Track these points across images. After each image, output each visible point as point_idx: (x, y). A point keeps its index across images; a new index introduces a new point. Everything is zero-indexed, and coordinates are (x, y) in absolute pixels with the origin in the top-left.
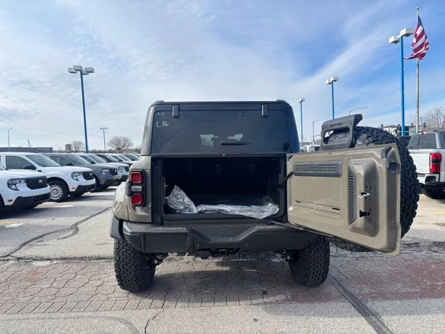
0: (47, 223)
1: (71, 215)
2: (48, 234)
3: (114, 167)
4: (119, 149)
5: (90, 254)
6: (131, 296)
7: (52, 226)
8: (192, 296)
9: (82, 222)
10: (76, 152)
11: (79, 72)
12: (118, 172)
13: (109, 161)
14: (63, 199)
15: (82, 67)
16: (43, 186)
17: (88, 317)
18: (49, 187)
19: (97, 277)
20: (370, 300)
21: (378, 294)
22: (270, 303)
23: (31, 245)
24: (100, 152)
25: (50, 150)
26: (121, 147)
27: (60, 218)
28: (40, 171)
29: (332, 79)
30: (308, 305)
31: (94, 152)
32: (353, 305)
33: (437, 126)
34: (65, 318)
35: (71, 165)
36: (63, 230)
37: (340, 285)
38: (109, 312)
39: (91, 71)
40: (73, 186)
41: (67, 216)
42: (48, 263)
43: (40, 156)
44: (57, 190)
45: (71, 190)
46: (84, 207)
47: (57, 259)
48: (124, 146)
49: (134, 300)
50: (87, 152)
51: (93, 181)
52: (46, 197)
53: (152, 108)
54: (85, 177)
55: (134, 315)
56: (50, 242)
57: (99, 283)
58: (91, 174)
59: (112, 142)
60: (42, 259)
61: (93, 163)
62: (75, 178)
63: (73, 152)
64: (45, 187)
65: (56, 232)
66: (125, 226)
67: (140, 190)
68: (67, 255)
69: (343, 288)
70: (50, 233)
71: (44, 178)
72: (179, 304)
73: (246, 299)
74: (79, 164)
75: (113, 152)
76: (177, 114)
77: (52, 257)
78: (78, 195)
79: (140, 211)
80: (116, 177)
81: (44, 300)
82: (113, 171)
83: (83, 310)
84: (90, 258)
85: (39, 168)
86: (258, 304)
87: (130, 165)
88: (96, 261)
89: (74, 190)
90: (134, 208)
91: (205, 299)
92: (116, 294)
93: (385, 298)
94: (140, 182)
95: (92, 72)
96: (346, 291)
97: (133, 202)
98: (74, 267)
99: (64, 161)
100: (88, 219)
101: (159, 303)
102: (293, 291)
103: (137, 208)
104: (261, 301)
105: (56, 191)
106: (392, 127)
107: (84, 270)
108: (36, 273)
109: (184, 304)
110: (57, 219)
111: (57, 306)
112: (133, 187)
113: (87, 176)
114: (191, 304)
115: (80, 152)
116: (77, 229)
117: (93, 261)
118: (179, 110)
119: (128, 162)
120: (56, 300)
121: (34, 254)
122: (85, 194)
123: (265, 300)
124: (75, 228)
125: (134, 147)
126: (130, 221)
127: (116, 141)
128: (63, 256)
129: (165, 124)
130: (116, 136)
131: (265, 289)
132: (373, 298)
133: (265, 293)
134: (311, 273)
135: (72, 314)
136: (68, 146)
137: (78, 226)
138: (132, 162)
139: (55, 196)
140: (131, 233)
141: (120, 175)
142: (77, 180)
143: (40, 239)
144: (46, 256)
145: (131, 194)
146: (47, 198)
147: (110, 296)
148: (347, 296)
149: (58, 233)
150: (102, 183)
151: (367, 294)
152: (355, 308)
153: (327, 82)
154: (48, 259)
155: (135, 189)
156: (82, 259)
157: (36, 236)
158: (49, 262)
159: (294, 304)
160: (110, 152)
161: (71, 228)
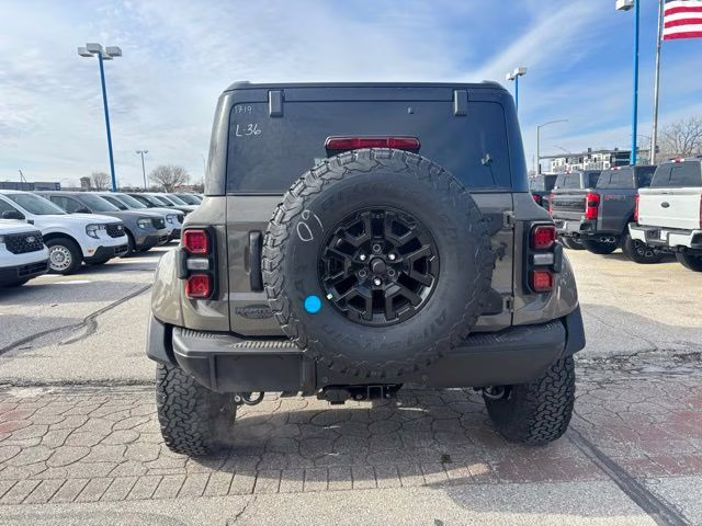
0: (43, 314)
1: (86, 299)
2: (43, 334)
3: (159, 215)
4: (167, 185)
5: (115, 374)
6: (193, 464)
7: (51, 320)
8: (309, 466)
9: (103, 311)
10: (99, 189)
11: (96, 55)
12: (167, 224)
13: (151, 205)
14: (73, 270)
15: (101, 47)
16: (36, 247)
17: (109, 513)
18: (46, 249)
19: (126, 424)
20: (649, 475)
21: (660, 459)
22: (461, 482)
23: (10, 356)
24: (138, 190)
25: (57, 186)
26: (170, 181)
27: (66, 305)
28: (31, 222)
29: (516, 72)
30: (535, 487)
31: (128, 190)
32: (622, 488)
33: (674, 152)
34: (63, 516)
35: (85, 211)
36: (71, 327)
37: (586, 443)
38: (148, 503)
39: (115, 53)
40: (89, 247)
41: (79, 300)
42: (38, 391)
43: (32, 197)
44: (61, 254)
45: (86, 254)
46: (109, 283)
47: (56, 384)
48: (175, 181)
49: (197, 474)
50: (115, 190)
51: (124, 240)
52: (42, 267)
53: (226, 97)
54: (109, 233)
55: (198, 510)
56: (45, 350)
57: (129, 436)
58: (120, 228)
59: (156, 174)
60: (28, 384)
61: (124, 208)
62: (93, 234)
63: (94, 190)
64: (39, 249)
65: (57, 330)
66: (176, 338)
67: (206, 268)
68: (74, 376)
69: (593, 449)
70: (47, 332)
71: (36, 235)
72: (286, 484)
73: (414, 473)
74: (100, 210)
75: (159, 190)
76: (278, 110)
77: (48, 380)
78: (99, 262)
79: (205, 310)
80: (162, 233)
81: (23, 474)
82: (157, 223)
83: (98, 496)
84: (116, 383)
85: (29, 216)
86: (437, 485)
87: (186, 212)
88: (126, 388)
89: (91, 255)
90: (194, 303)
91: (335, 473)
92: (163, 461)
93: (677, 471)
94: (204, 250)
95: (118, 55)
96: (599, 455)
97: (190, 292)
98: (85, 400)
99: (74, 205)
100: (114, 305)
101: (244, 481)
102: (500, 456)
103: (199, 302)
104: (441, 477)
105: (60, 256)
106: (604, 152)
107: (103, 407)
108: (15, 415)
109: (294, 483)
110: (60, 305)
111: (49, 488)
112: (190, 261)
113: (112, 230)
114: (307, 483)
115: (104, 190)
116: (95, 325)
117: (122, 388)
118: (283, 100)
119: (182, 207)
120: (46, 474)
121: (14, 375)
122: (111, 261)
123: (451, 477)
124: (91, 323)
125: (191, 183)
126: (186, 329)
127: (163, 173)
128: (68, 379)
129: (254, 130)
130: (163, 165)
131: (445, 450)
132: (657, 471)
133: (446, 459)
134: (538, 424)
135: (78, 508)
136: (86, 181)
137: (97, 319)
138: (190, 207)
139: (58, 264)
140: (190, 353)
141: (169, 229)
142: (96, 237)
143: (28, 345)
144: (35, 377)
145: (187, 274)
146: (44, 269)
147: (151, 465)
148: (604, 466)
149: (61, 333)
150: (139, 242)
151: (640, 462)
152: (627, 492)
153: (508, 76)
154: (40, 385)
155: (195, 264)
156: (101, 383)
157: (21, 338)
158: (40, 389)
159: (508, 486)
160: (154, 190)
161: (84, 323)
